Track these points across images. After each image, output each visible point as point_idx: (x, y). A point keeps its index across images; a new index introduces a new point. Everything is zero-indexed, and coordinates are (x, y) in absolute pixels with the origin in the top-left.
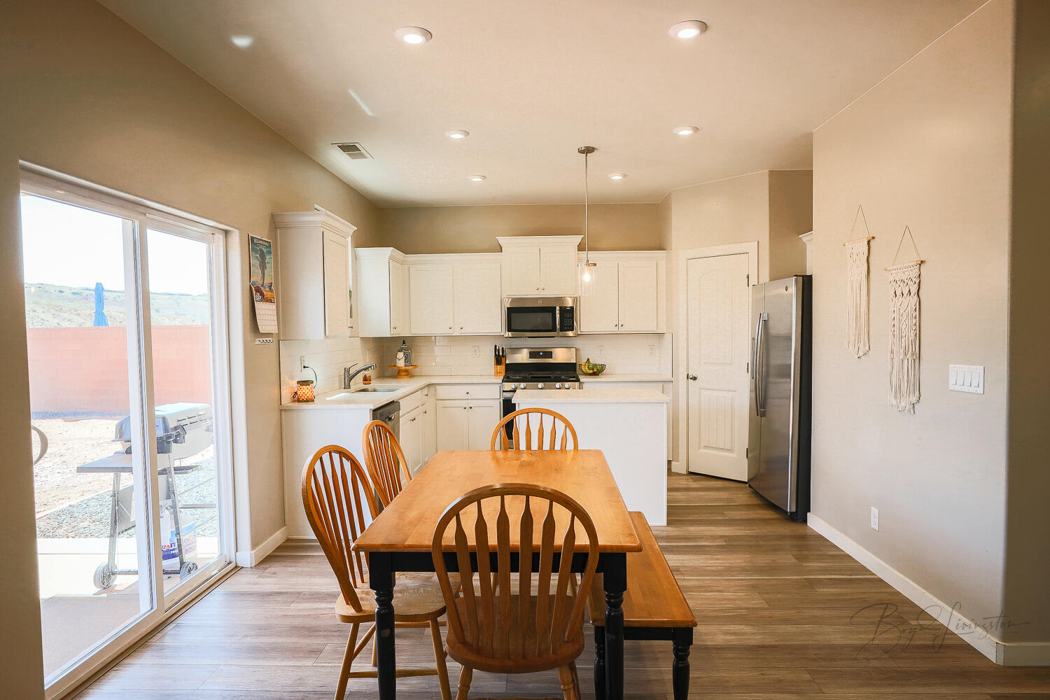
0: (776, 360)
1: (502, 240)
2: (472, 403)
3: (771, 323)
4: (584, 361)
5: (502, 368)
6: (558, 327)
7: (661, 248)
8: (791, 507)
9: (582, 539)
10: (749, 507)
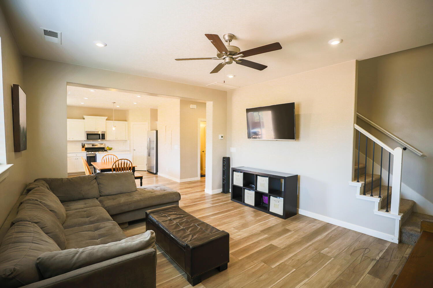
0: (152, 146)
1: (85, 117)
2: (77, 158)
3: (150, 139)
4: (107, 147)
5: (84, 149)
6: (101, 138)
7: (126, 121)
8: (155, 172)
9: (130, 166)
10: (147, 174)
